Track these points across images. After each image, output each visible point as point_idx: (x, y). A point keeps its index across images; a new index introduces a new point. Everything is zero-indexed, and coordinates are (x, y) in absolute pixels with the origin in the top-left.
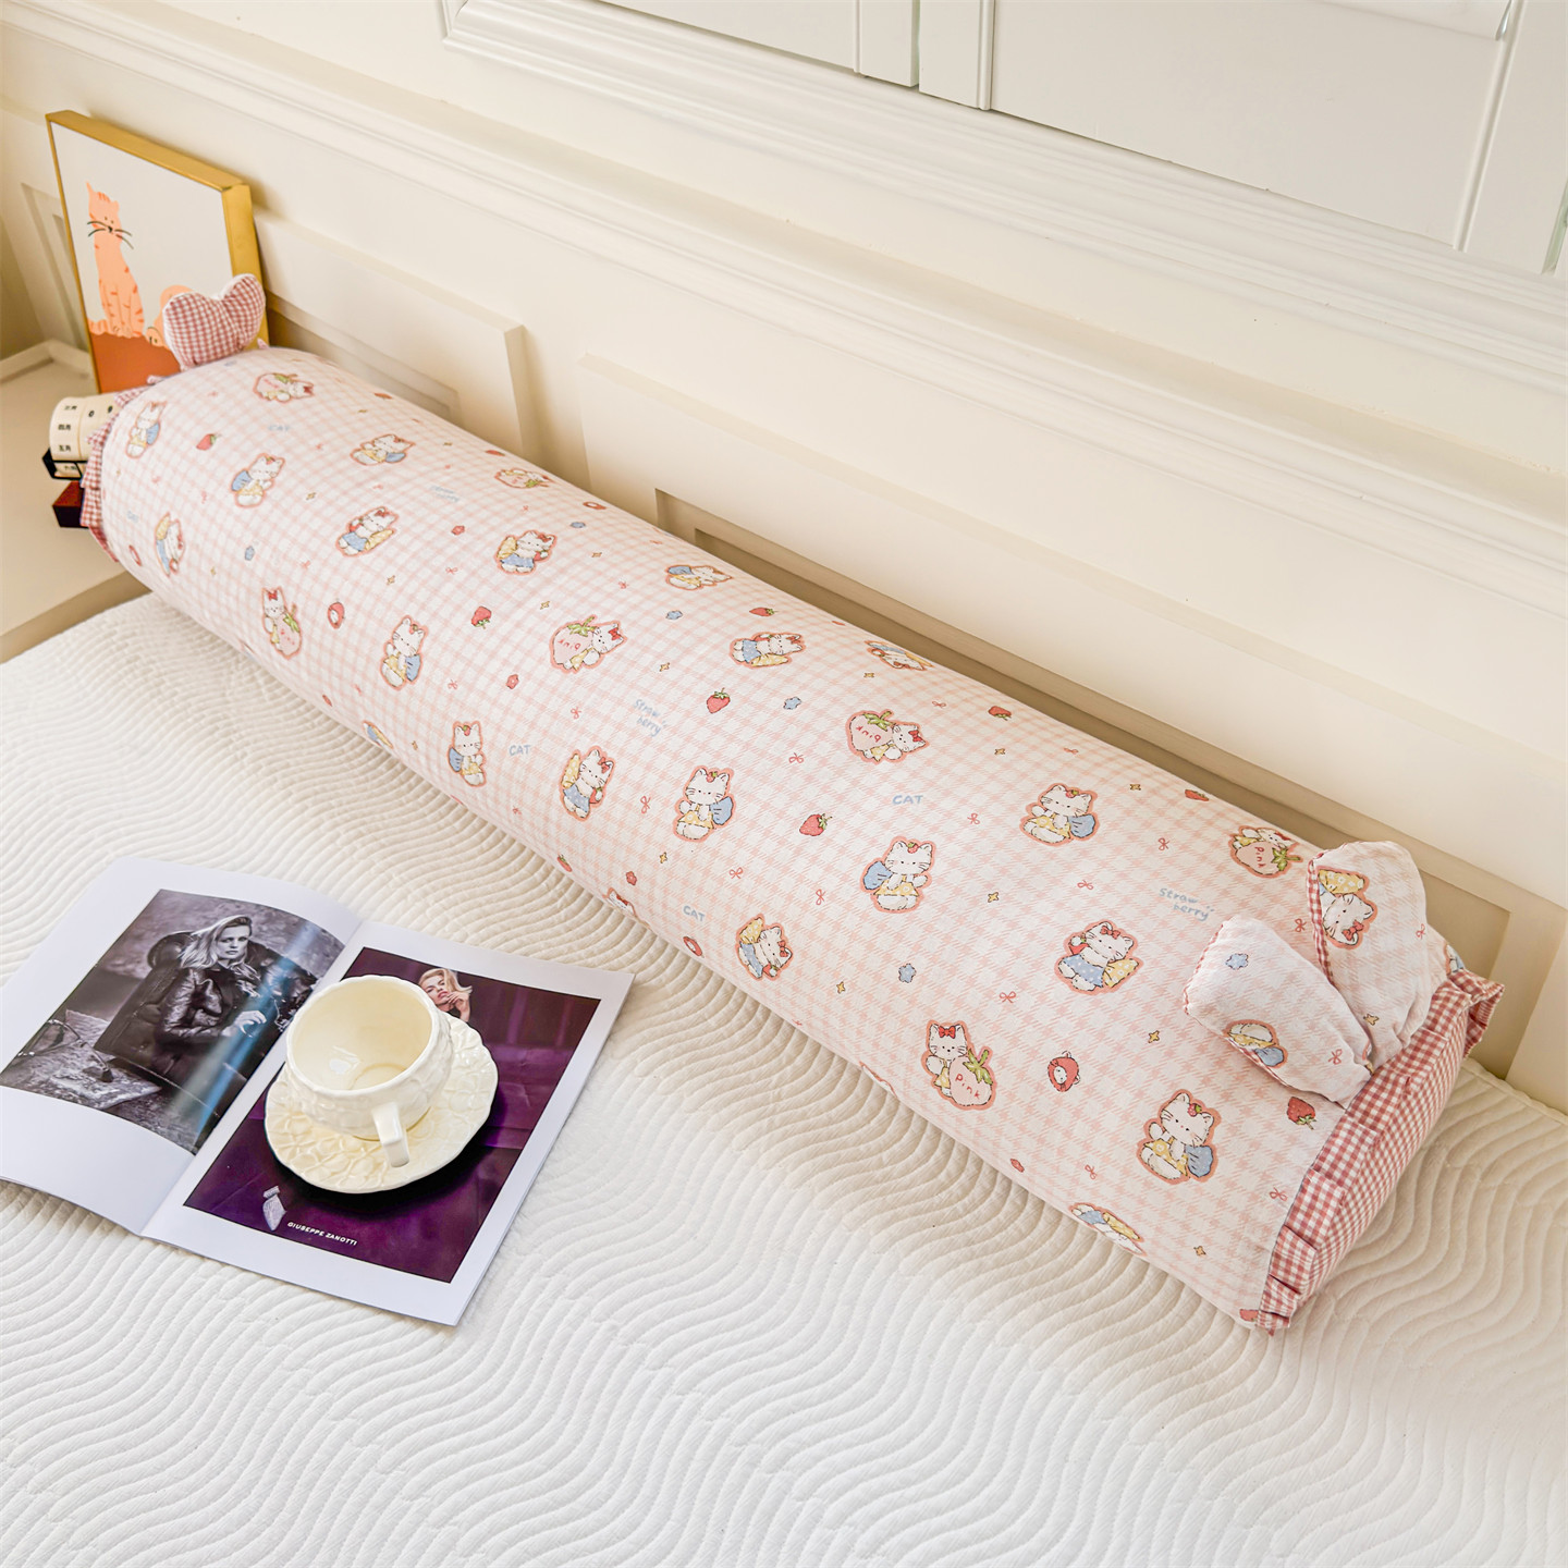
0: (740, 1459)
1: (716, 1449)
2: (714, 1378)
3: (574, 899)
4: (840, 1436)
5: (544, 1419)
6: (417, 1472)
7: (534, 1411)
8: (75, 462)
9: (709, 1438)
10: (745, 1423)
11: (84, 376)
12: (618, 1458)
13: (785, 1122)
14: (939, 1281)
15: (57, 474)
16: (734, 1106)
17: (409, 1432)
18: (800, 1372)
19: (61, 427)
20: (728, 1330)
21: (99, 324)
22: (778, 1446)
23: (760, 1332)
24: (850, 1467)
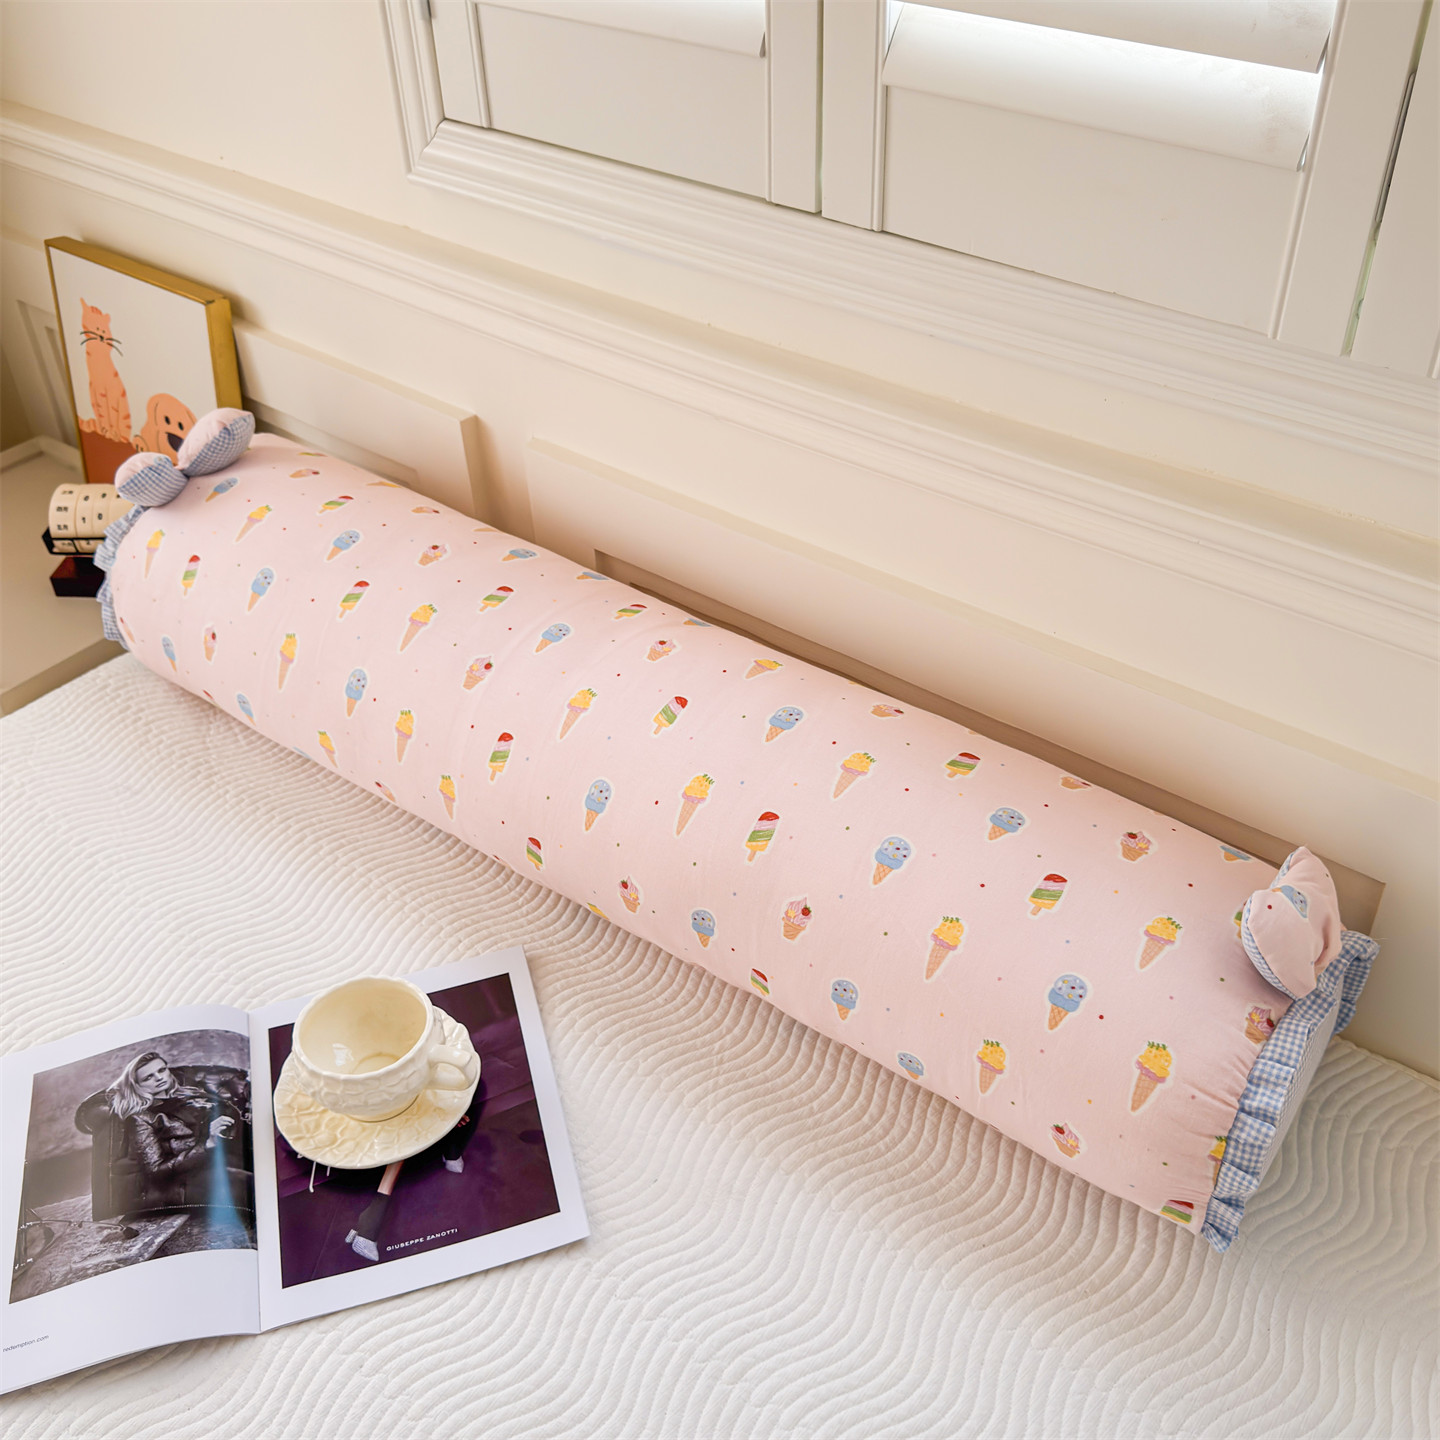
0: (704, 1373)
1: (681, 1367)
2: (678, 1304)
3: (532, 899)
4: (789, 1351)
5: (531, 1346)
6: (421, 1395)
7: (522, 1340)
8: (72, 539)
9: (676, 1356)
10: (707, 1342)
11: (72, 468)
12: (597, 1376)
13: (728, 1082)
14: (865, 1215)
15: (55, 550)
16: (683, 1069)
17: (411, 1363)
18: (752, 1297)
19: (59, 509)
20: (687, 1263)
21: (88, 422)
22: (736, 1361)
23: (715, 1265)
24: (800, 1377)
